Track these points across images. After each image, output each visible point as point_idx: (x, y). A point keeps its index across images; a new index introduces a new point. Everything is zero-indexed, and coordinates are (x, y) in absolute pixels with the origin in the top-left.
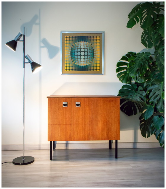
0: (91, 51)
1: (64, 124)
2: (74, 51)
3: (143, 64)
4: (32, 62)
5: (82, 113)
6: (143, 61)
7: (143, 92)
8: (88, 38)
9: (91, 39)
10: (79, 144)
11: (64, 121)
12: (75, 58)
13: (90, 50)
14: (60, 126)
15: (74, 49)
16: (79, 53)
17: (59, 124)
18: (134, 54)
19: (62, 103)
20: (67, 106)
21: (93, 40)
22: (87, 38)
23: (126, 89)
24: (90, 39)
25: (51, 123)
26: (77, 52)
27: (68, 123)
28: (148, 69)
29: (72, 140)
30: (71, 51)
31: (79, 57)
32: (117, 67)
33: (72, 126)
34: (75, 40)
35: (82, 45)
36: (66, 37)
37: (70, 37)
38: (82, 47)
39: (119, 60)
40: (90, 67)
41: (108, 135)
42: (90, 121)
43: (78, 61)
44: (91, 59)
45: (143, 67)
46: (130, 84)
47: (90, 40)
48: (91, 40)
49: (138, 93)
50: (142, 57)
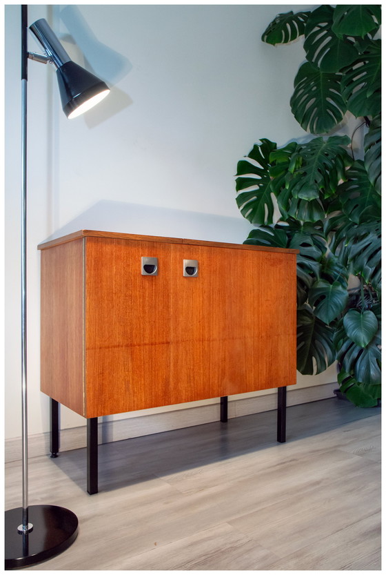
1: (145, 344)
5: (203, 297)
10: (138, 420)
11: (144, 331)
14: (132, 353)
17: (127, 346)
19: (140, 261)
25: (98, 343)
27: (161, 340)
28: (341, 181)
29: (173, 399)
32: (238, 177)
33: (172, 347)
41: (270, 370)
42: (224, 329)
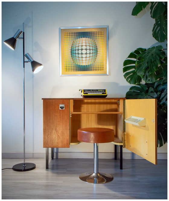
0: (94, 49)
2: (74, 49)
3: (153, 60)
4: (32, 61)
6: (153, 56)
7: (154, 94)
8: (91, 34)
9: (94, 34)
12: (76, 56)
13: (92, 47)
15: (75, 46)
16: (80, 52)
18: (144, 50)
20: (64, 109)
21: (96, 36)
22: (89, 34)
23: (134, 92)
24: (92, 34)
26: (78, 50)
28: (159, 65)
30: (71, 49)
31: (80, 56)
34: (75, 36)
35: (83, 42)
36: (65, 33)
37: (70, 33)
38: (83, 44)
39: (125, 57)
40: (93, 67)
43: (79, 60)
44: (93, 57)
45: (153, 64)
46: (139, 85)
47: (92, 36)
48: (94, 36)
49: (149, 96)
50: (153, 52)
